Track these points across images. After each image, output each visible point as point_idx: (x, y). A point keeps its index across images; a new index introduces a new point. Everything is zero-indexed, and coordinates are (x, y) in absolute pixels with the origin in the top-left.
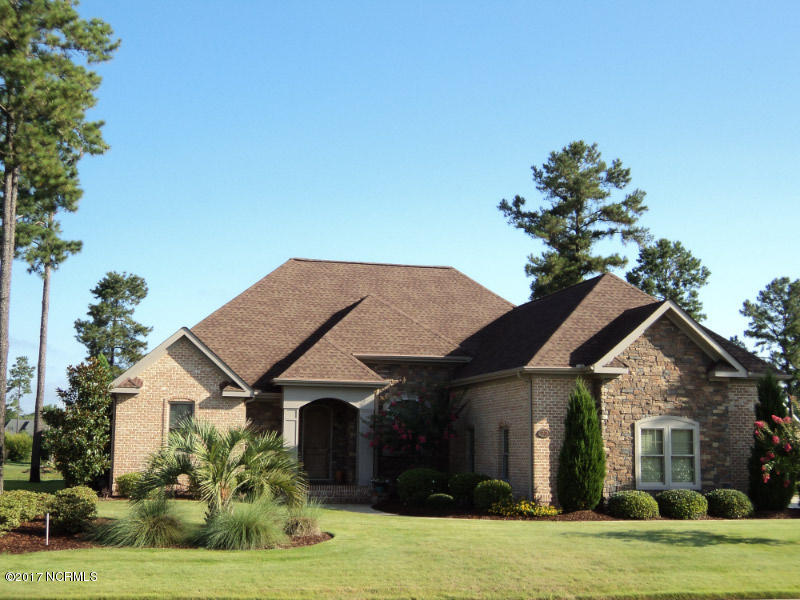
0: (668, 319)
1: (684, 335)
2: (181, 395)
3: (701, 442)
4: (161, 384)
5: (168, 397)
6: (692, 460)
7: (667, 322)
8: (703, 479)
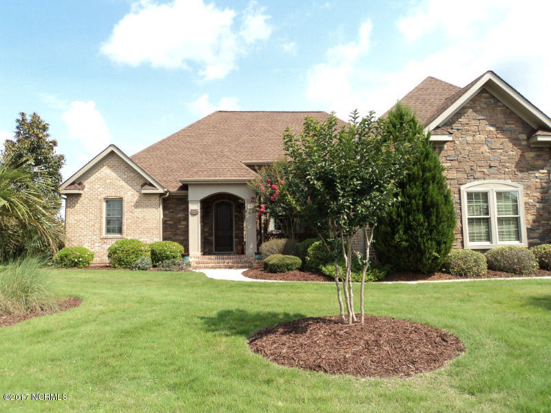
0: (488, 93)
1: (504, 105)
2: (112, 194)
3: (526, 203)
4: (99, 186)
5: (104, 196)
6: (517, 220)
7: (487, 95)
8: (529, 238)
